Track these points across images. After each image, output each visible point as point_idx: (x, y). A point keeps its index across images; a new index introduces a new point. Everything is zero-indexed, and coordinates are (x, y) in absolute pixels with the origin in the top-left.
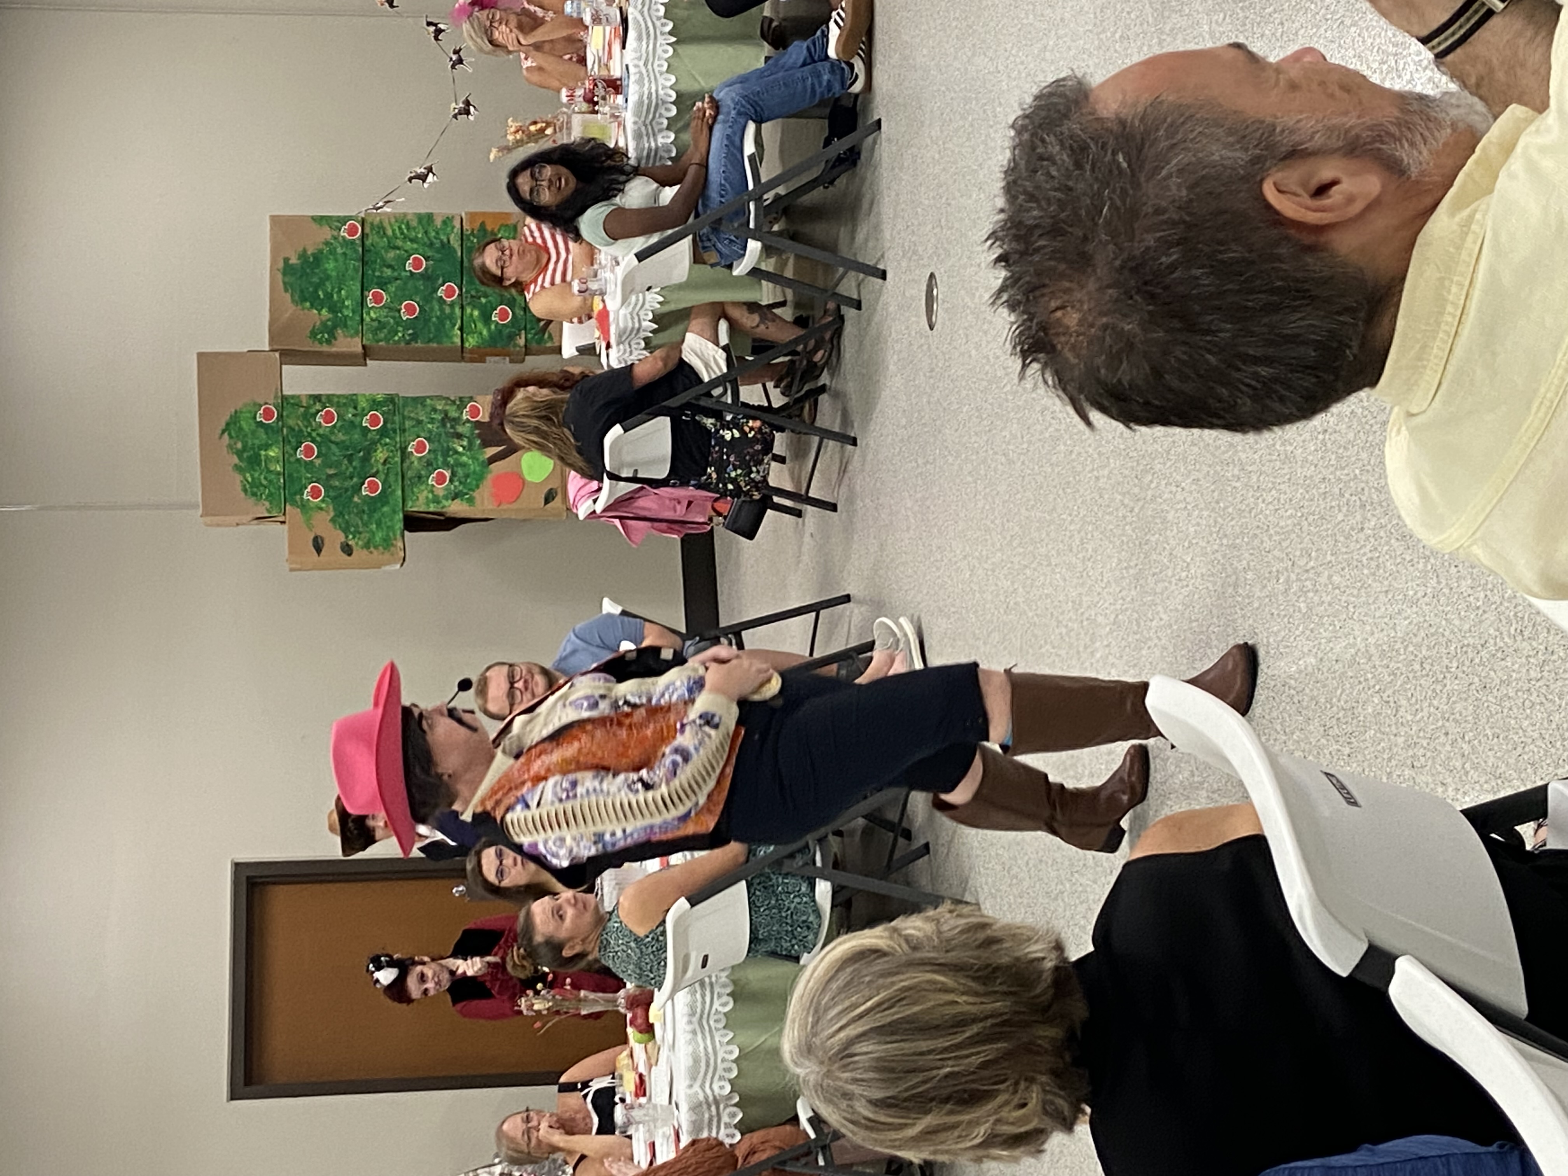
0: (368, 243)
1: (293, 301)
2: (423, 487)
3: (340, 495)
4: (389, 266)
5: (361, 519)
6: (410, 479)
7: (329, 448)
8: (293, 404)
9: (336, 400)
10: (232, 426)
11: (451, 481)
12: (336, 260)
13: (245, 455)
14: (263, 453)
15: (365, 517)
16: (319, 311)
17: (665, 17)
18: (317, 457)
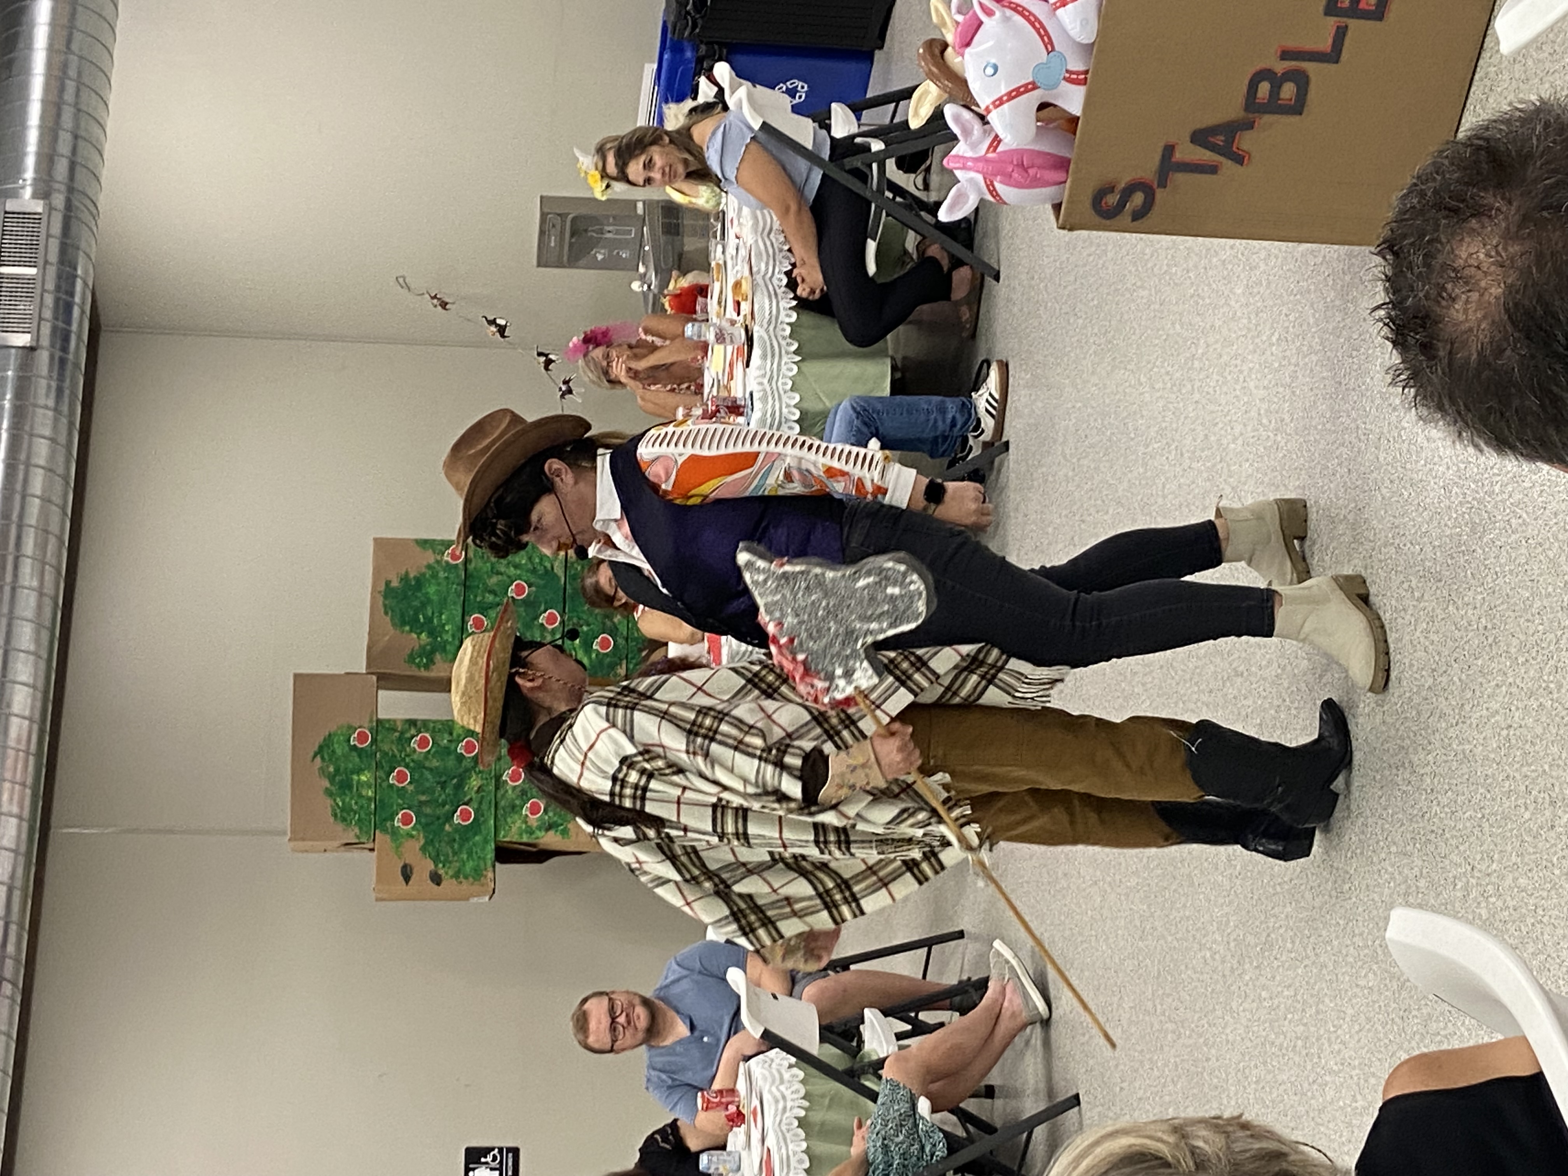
0: (471, 567)
1: (394, 625)
2: (516, 817)
3: (432, 823)
4: (493, 592)
5: (452, 847)
6: (504, 809)
7: (422, 774)
8: (388, 729)
9: (432, 725)
10: (324, 749)
11: (546, 811)
12: (439, 584)
13: (338, 778)
14: (355, 777)
15: (456, 846)
16: (419, 634)
17: (791, 336)
18: (410, 783)
